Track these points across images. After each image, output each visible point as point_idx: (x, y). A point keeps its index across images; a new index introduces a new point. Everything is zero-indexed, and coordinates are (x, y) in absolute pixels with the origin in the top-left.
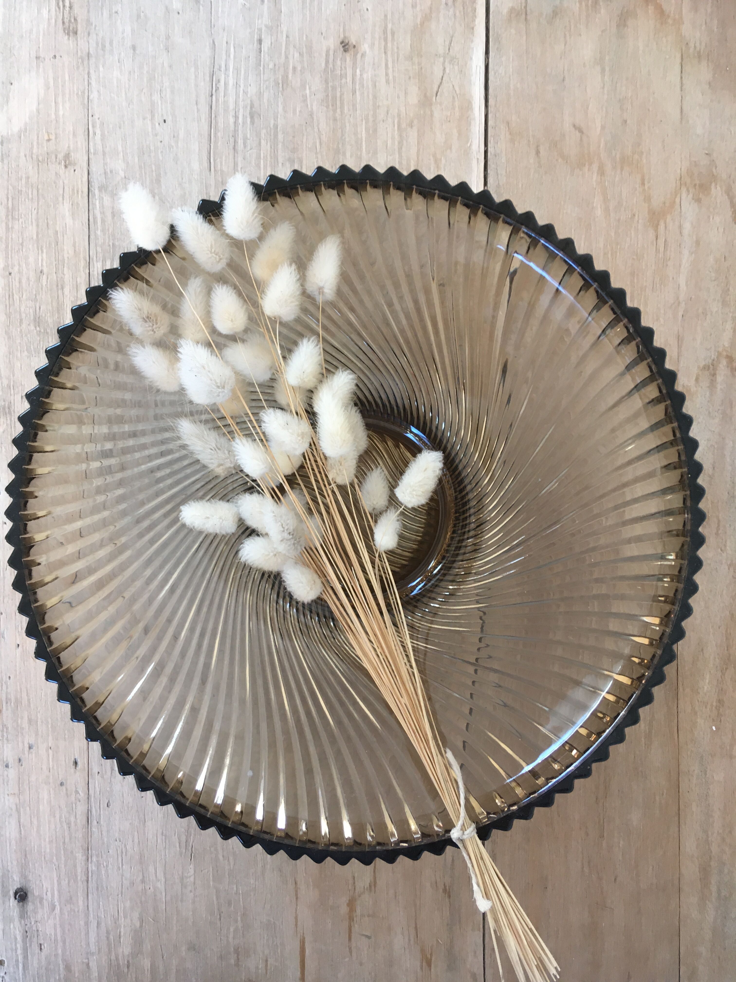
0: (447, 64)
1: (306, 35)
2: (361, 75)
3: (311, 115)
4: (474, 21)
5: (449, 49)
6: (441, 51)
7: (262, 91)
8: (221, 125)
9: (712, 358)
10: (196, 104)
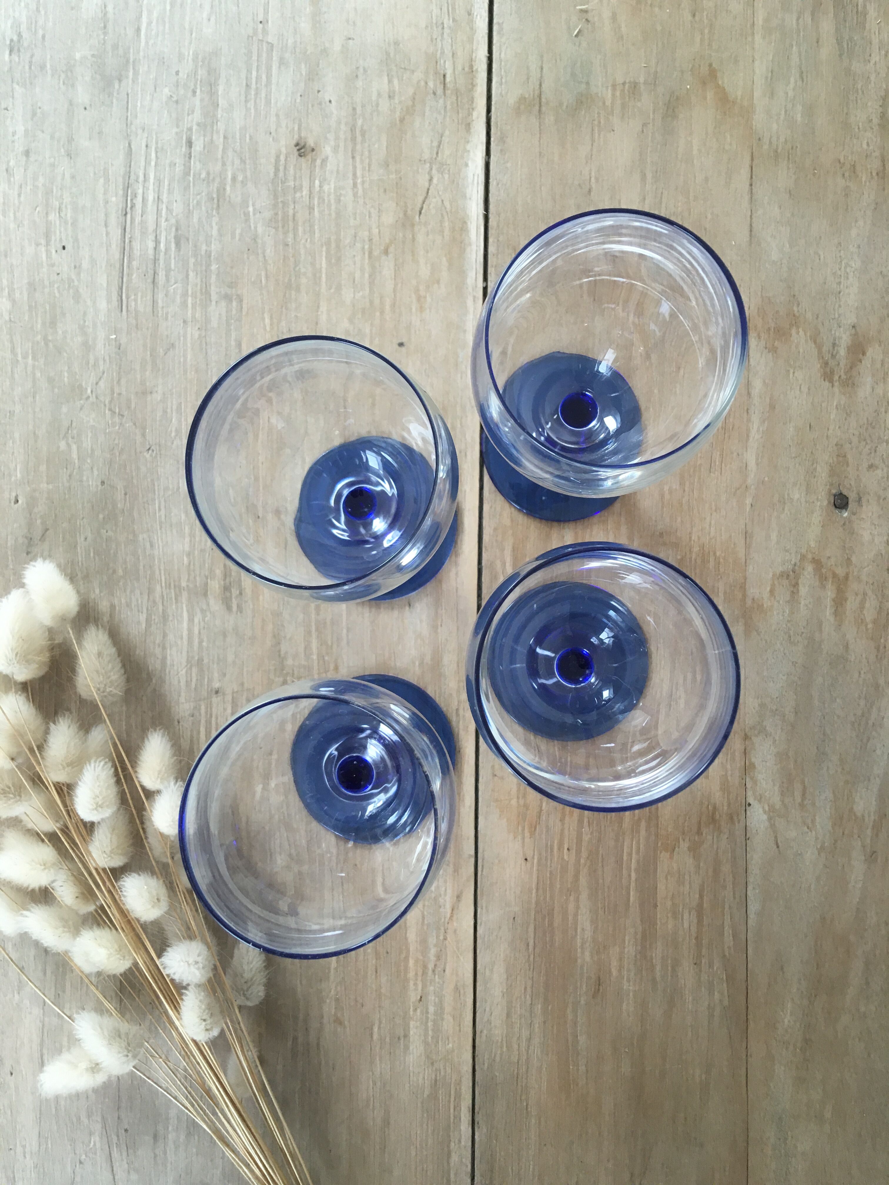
0: (434, 171)
1: (250, 136)
2: (321, 186)
3: (255, 239)
4: (470, 114)
5: (437, 153)
6: (426, 155)
7: (191, 208)
8: (137, 253)
9: (793, 563)
10: (106, 226)
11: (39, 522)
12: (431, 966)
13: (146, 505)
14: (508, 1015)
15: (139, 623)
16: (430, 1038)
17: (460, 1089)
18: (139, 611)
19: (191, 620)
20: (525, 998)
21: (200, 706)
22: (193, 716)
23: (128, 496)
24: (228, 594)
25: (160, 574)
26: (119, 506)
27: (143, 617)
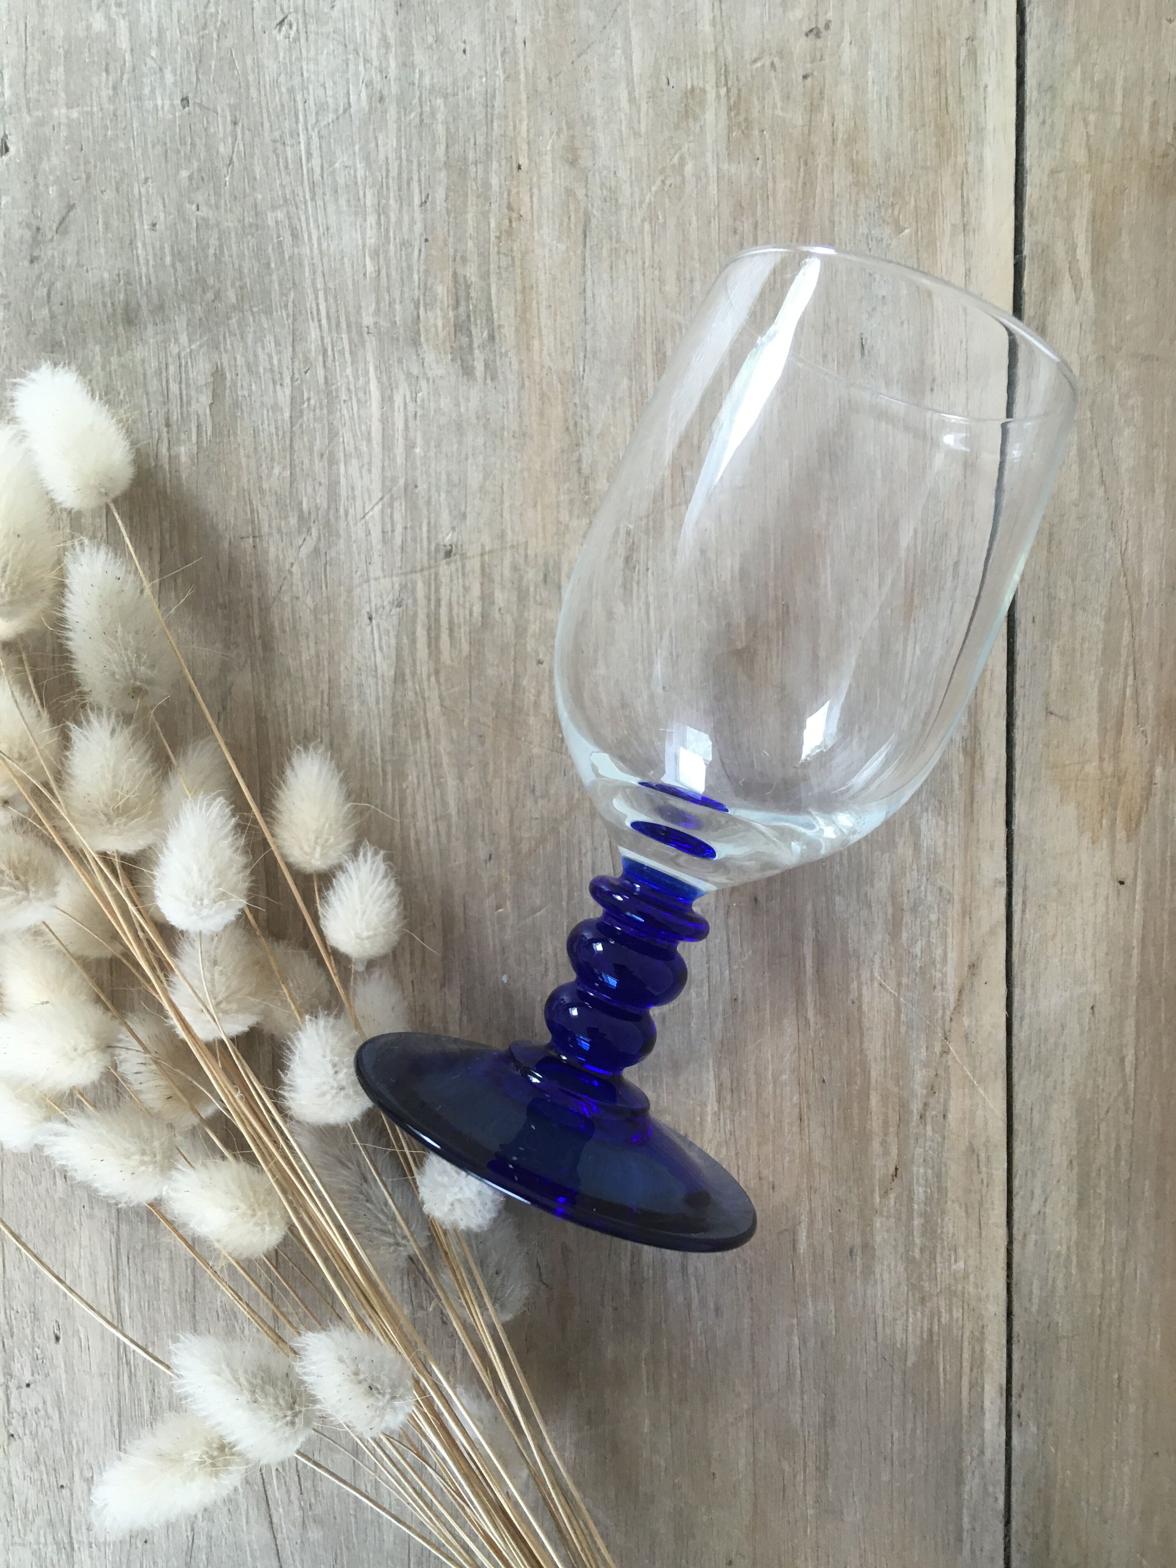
12: (916, 1107)
13: (279, 145)
14: (1082, 1202)
15: (276, 408)
16: (917, 1251)
17: (982, 1350)
18: (274, 382)
19: (387, 400)
20: (1118, 1164)
21: (414, 583)
22: (399, 605)
23: (239, 130)
24: (465, 340)
25: (317, 298)
26: (222, 149)
27: (284, 395)
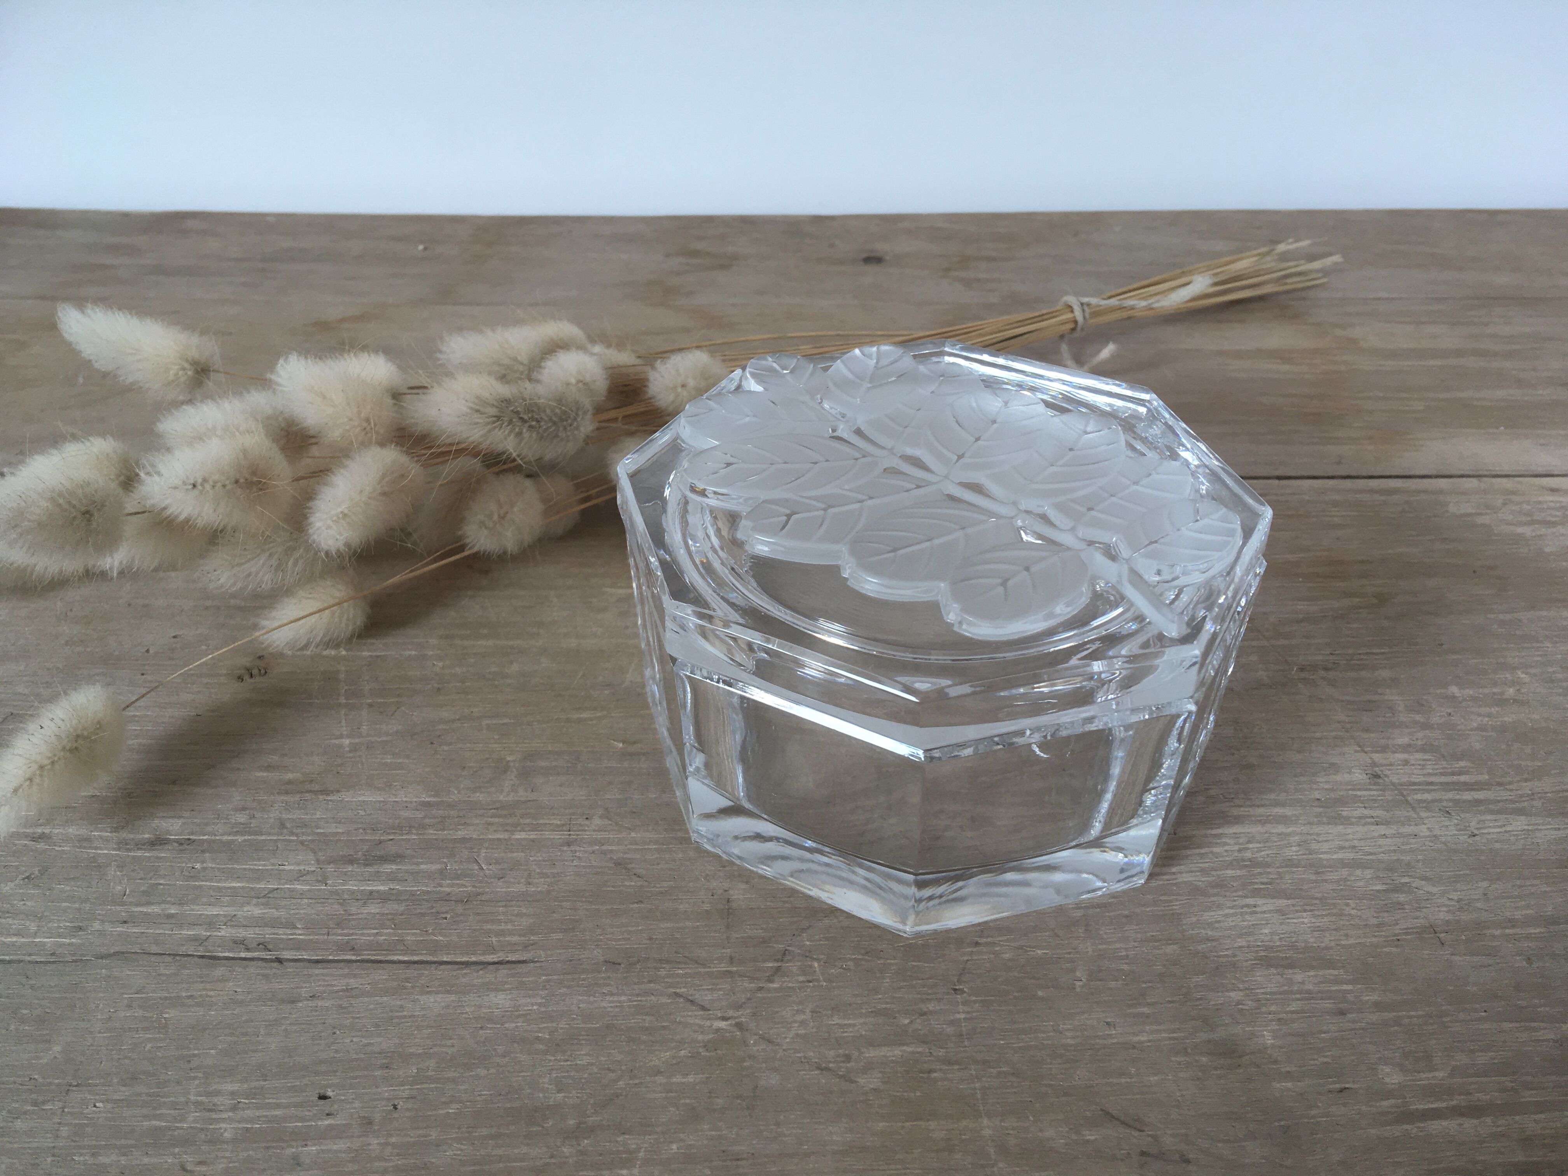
3: (413, 735)
7: (310, 838)
8: (382, 936)
9: (951, 281)
11: (1090, 1136)
